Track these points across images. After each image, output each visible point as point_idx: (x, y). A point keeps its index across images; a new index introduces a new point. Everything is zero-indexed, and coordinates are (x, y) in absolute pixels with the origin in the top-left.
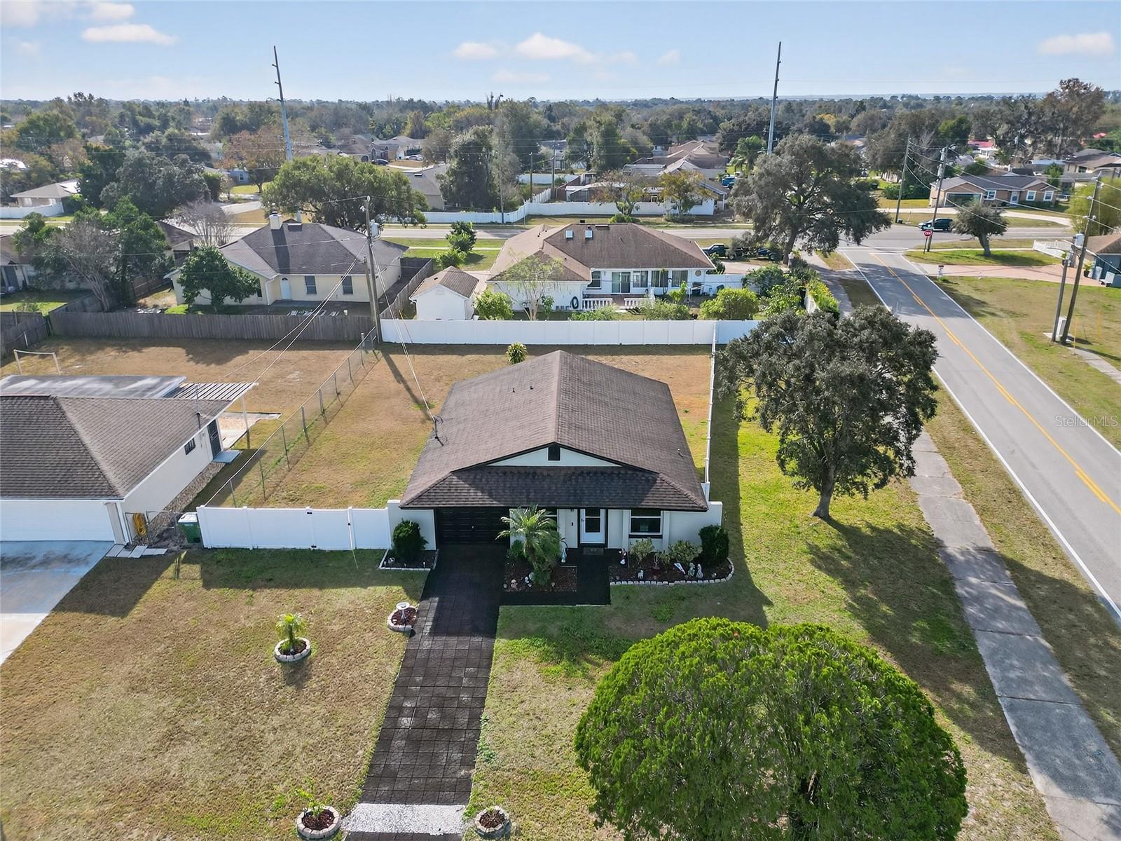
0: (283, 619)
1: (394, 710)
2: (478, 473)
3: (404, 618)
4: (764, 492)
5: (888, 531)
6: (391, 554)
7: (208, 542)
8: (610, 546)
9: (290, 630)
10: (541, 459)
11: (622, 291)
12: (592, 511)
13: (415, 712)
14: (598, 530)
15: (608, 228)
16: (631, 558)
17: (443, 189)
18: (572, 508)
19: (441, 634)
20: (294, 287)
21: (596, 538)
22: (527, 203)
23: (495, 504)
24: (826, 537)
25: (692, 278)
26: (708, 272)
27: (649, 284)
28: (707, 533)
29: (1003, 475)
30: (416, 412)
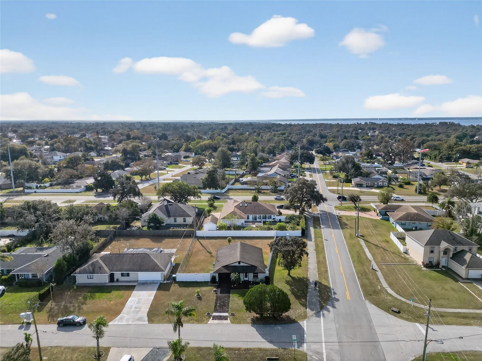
0: (197, 291)
1: (216, 303)
2: (226, 267)
3: (215, 291)
4: (279, 271)
5: (301, 278)
6: (210, 282)
7: (177, 280)
8: (249, 280)
9: (198, 292)
10: (237, 264)
11: (255, 221)
12: (246, 274)
13: (219, 303)
14: (247, 277)
15: (251, 203)
16: (253, 282)
17: (203, 182)
18: (243, 273)
19: (221, 293)
20: (171, 221)
21: (246, 279)
22: (228, 185)
23: (229, 272)
24: (289, 279)
25: (273, 217)
26: (277, 216)
27: (262, 218)
28: (266, 277)
29: (326, 268)
30: (208, 254)
